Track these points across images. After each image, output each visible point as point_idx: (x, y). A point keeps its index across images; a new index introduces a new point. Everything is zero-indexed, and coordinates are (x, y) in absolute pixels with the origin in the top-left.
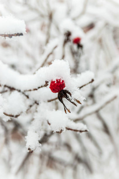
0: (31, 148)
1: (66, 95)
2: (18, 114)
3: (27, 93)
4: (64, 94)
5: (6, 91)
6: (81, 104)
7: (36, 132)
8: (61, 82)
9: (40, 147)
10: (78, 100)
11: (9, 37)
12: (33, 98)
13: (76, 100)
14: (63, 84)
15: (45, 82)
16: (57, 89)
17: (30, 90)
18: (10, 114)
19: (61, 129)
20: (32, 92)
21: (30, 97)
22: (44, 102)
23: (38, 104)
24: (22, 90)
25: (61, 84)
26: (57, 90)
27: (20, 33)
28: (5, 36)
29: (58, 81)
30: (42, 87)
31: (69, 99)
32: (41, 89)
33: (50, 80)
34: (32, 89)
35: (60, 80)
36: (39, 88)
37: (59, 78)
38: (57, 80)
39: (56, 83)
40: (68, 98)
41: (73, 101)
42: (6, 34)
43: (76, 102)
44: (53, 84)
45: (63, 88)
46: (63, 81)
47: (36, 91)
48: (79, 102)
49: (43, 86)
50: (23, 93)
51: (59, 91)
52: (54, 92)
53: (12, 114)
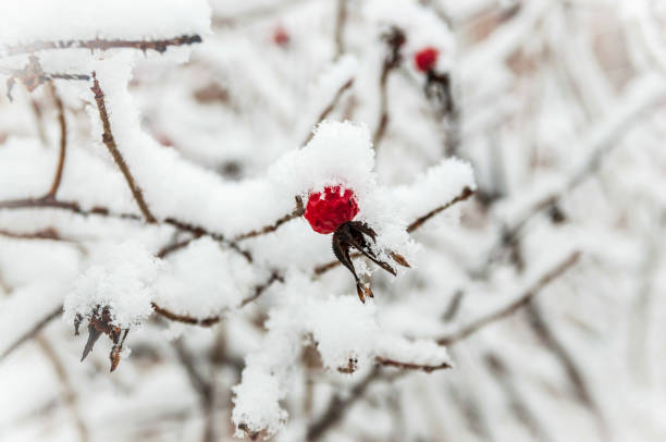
0: (247, 422)
1: (362, 238)
2: (213, 316)
3: (243, 245)
4: (354, 236)
5: (185, 244)
6: (407, 266)
7: (272, 374)
8: (342, 194)
9: (284, 422)
10: (400, 253)
11: (157, 49)
12: (267, 262)
13: (393, 253)
14: (350, 203)
15: (295, 200)
16: (327, 220)
17: (253, 234)
18: (184, 314)
19: (348, 359)
20: (261, 239)
21: (255, 256)
22: (303, 271)
23: (282, 280)
24: (229, 235)
25: (341, 203)
26: (327, 223)
27: (190, 34)
28: (144, 46)
29: (332, 192)
30: (288, 218)
31: (371, 253)
32: (287, 224)
33: (306, 191)
34: (258, 227)
35: (338, 189)
36: (280, 222)
37: (334, 183)
38: (327, 190)
39: (322, 198)
40: (365, 249)
41: (383, 257)
42: (148, 40)
43: (392, 263)
44: (314, 204)
45: (349, 217)
46: (348, 193)
47: (271, 235)
48: (401, 260)
49: (290, 214)
50: (233, 245)
51: (335, 224)
52: (319, 231)
53: (193, 315)
